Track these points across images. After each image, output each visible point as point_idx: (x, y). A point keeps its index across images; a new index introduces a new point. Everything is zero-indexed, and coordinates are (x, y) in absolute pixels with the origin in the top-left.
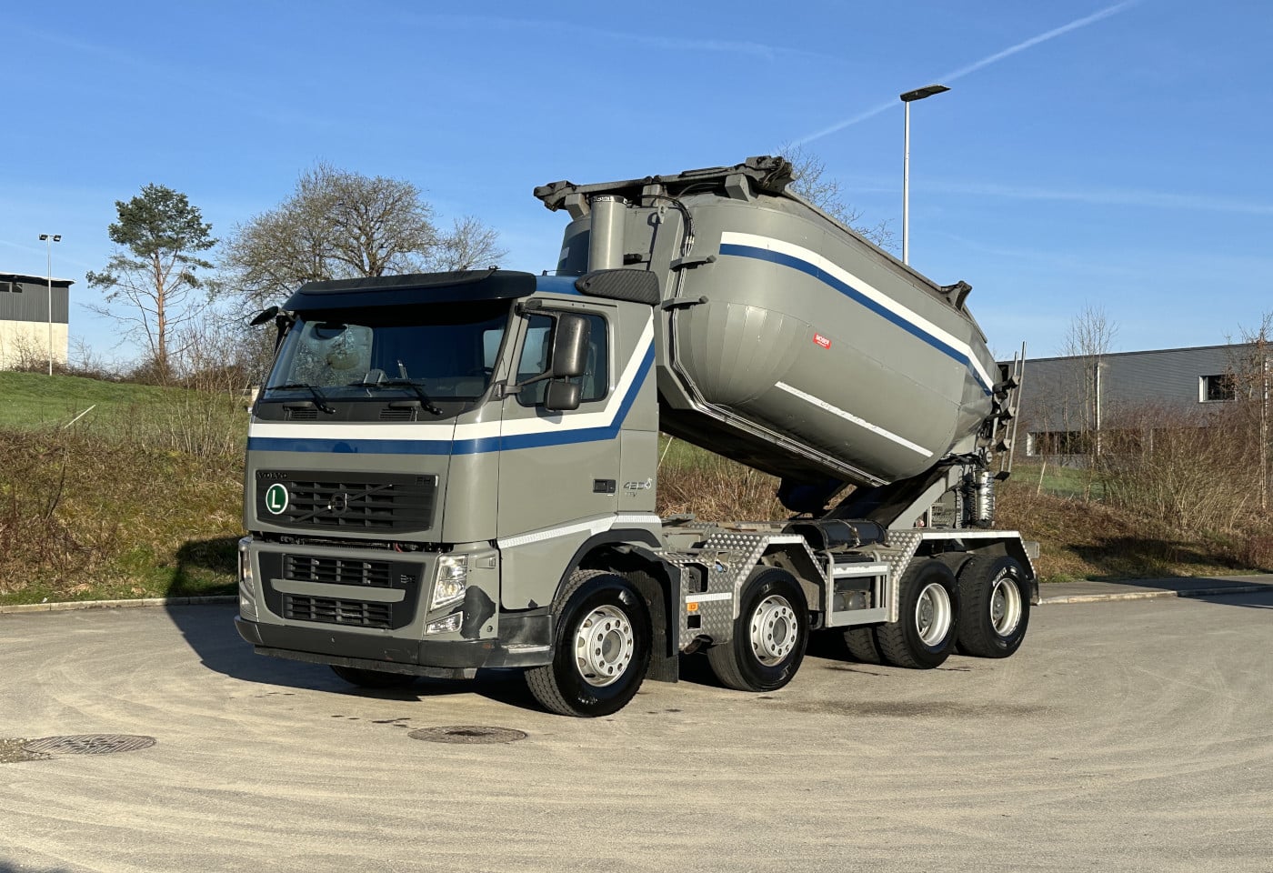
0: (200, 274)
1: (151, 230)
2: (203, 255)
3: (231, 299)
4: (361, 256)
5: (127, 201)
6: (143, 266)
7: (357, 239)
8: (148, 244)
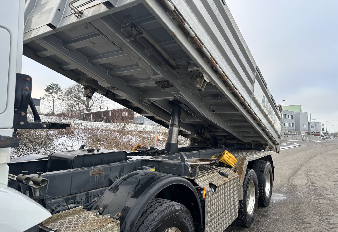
1: (52, 90)
5: (48, 85)
8: (52, 92)
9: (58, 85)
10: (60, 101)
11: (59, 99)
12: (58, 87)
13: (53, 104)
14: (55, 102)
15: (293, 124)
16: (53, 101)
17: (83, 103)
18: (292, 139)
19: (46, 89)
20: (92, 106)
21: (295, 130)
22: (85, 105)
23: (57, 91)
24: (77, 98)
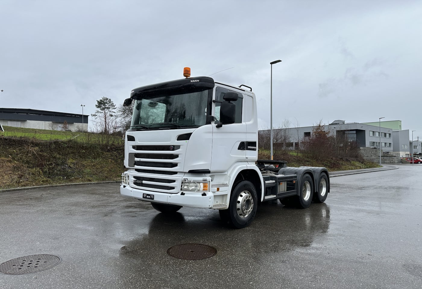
0: (113, 114)
1: (104, 106)
2: (114, 110)
3: (119, 118)
5: (99, 100)
6: (102, 112)
8: (103, 108)
9: (110, 100)
11: (112, 116)
12: (110, 102)
13: (106, 121)
15: (390, 144)
16: (106, 118)
18: (389, 162)
19: (97, 105)
21: (394, 151)
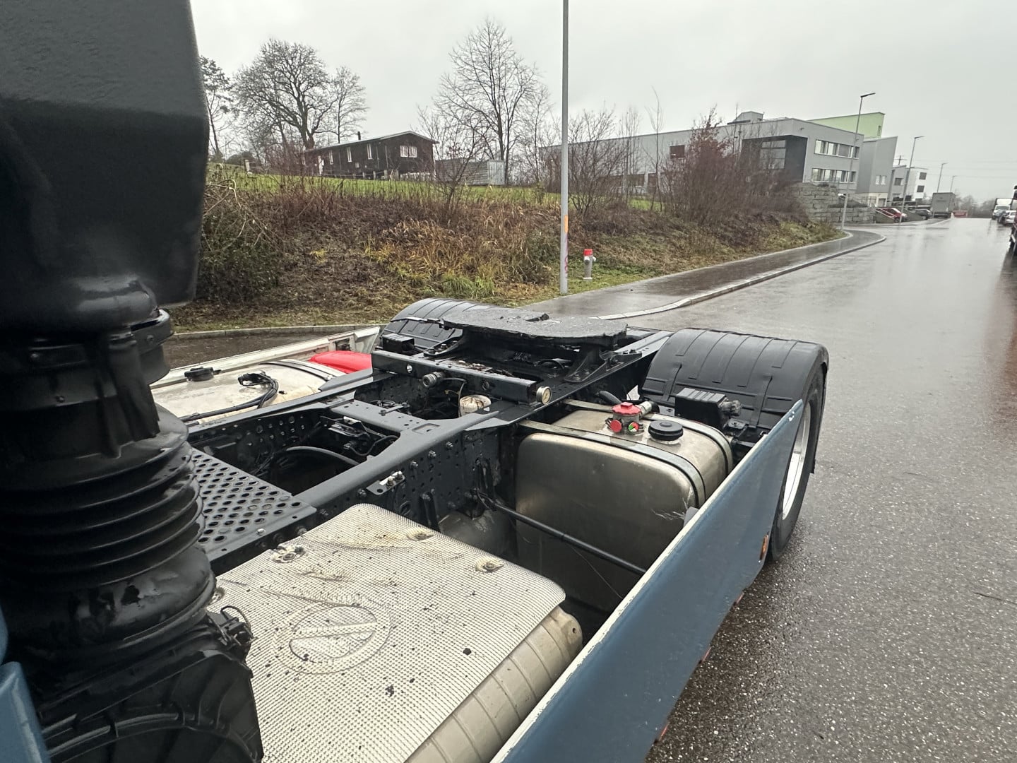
0: (227, 104)
4: (291, 88)
7: (289, 79)
9: (213, 64)
10: (230, 115)
11: (225, 109)
12: (214, 70)
14: (215, 119)
15: (853, 173)
17: (291, 119)
20: (316, 128)
21: (858, 192)
22: (297, 125)
23: (216, 84)
24: (272, 105)
